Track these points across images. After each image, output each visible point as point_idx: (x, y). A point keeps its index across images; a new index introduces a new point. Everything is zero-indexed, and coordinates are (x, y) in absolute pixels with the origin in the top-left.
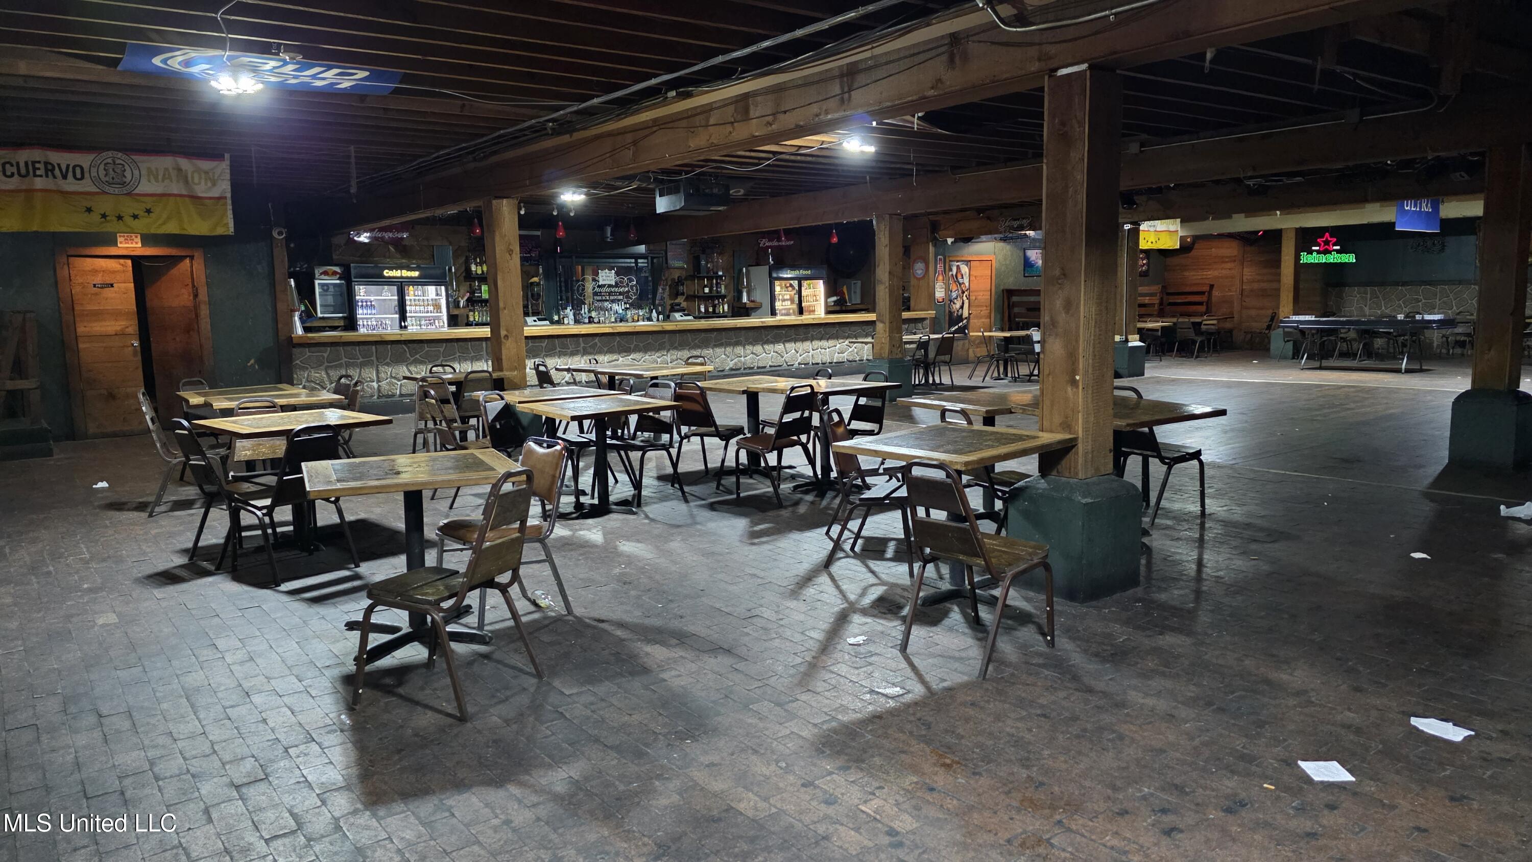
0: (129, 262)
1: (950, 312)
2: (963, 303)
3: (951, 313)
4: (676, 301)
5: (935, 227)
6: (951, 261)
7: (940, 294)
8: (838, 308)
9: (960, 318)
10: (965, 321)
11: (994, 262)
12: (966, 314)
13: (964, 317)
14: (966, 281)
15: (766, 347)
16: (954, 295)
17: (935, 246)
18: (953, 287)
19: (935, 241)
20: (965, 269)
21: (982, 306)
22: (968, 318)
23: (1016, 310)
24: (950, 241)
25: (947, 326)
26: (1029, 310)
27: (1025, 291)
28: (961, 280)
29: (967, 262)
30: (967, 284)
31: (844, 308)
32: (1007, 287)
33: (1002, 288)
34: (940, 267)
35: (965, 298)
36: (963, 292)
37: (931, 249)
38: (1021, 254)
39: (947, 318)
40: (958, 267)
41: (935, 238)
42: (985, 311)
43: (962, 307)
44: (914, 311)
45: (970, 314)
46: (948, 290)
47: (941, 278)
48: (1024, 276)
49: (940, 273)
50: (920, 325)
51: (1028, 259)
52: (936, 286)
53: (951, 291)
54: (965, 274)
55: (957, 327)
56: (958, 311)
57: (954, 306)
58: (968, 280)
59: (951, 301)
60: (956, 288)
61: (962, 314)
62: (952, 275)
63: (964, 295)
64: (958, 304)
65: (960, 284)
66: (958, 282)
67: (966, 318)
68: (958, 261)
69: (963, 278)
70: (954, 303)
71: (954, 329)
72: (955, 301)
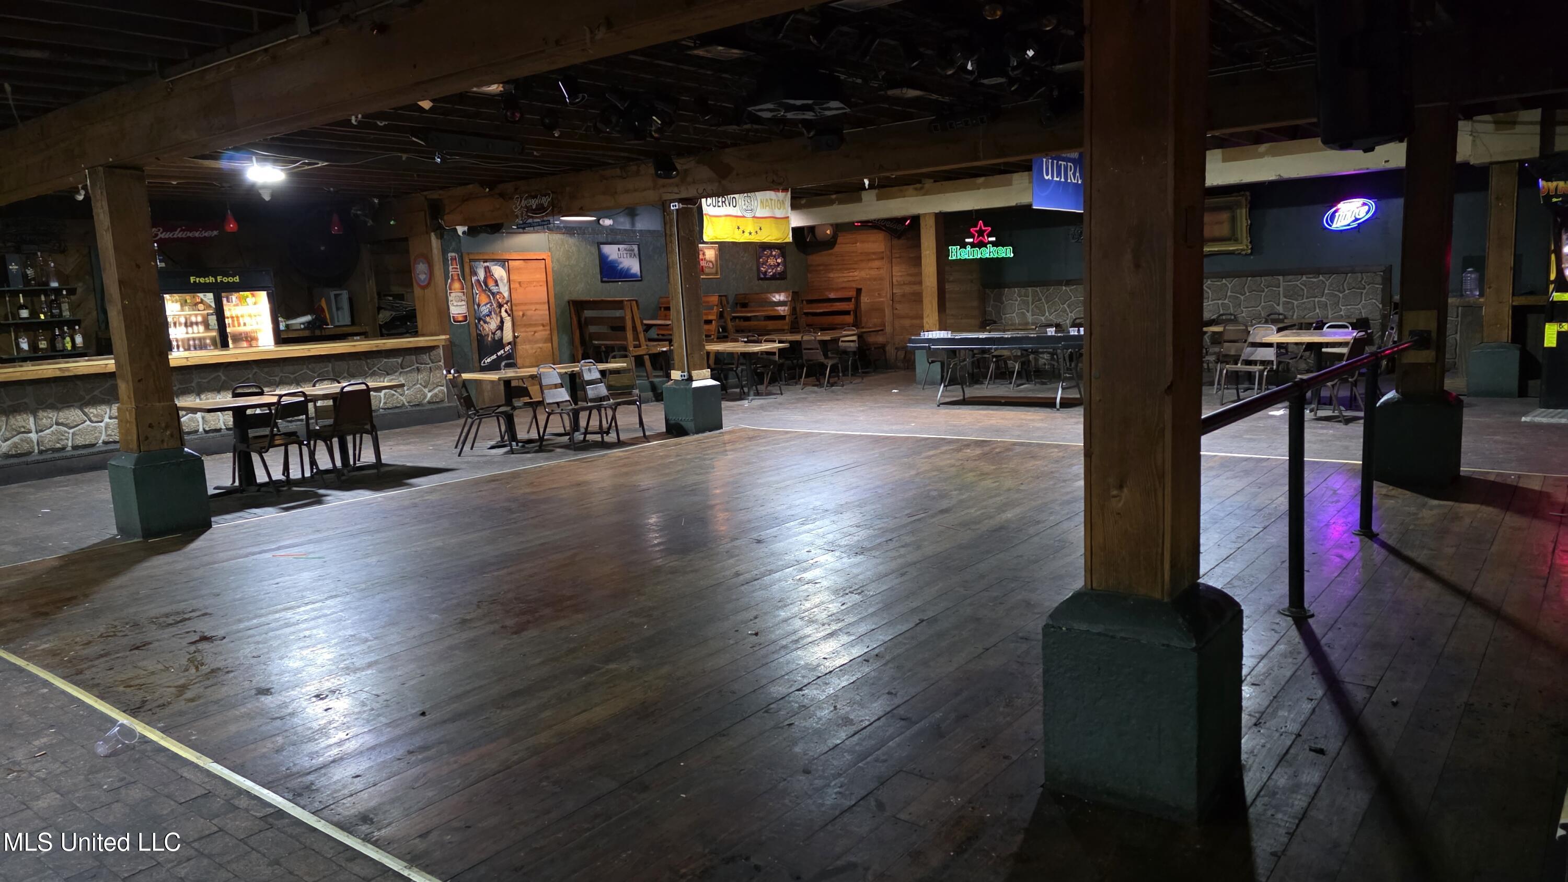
1: (478, 335)
2: (502, 322)
3: (481, 338)
5: (436, 210)
7: (457, 309)
8: (307, 333)
9: (499, 344)
10: (507, 348)
11: (549, 262)
12: (508, 335)
13: (505, 340)
14: (504, 290)
17: (441, 237)
18: (482, 298)
19: (440, 231)
22: (513, 344)
23: (592, 329)
24: (461, 230)
25: (476, 357)
26: (613, 328)
27: (594, 302)
28: (494, 289)
29: (503, 262)
30: (506, 294)
32: (575, 297)
33: (567, 298)
34: (454, 270)
35: (504, 314)
36: (500, 306)
37: (435, 242)
38: (594, 250)
39: (475, 344)
40: (487, 270)
41: (440, 227)
42: (543, 333)
43: (501, 327)
44: (423, 335)
45: (515, 337)
46: (471, 302)
47: (457, 285)
48: (602, 282)
49: (456, 278)
50: (425, 357)
51: (607, 257)
52: (450, 298)
53: (479, 305)
54: (502, 280)
55: (495, 357)
56: (494, 334)
57: (485, 326)
58: (507, 288)
59: (480, 320)
60: (487, 300)
61: (502, 338)
62: (478, 281)
63: (503, 310)
64: (493, 324)
65: (493, 294)
66: (490, 290)
67: (509, 343)
68: (485, 261)
69: (497, 285)
70: (485, 322)
71: (489, 360)
72: (488, 319)
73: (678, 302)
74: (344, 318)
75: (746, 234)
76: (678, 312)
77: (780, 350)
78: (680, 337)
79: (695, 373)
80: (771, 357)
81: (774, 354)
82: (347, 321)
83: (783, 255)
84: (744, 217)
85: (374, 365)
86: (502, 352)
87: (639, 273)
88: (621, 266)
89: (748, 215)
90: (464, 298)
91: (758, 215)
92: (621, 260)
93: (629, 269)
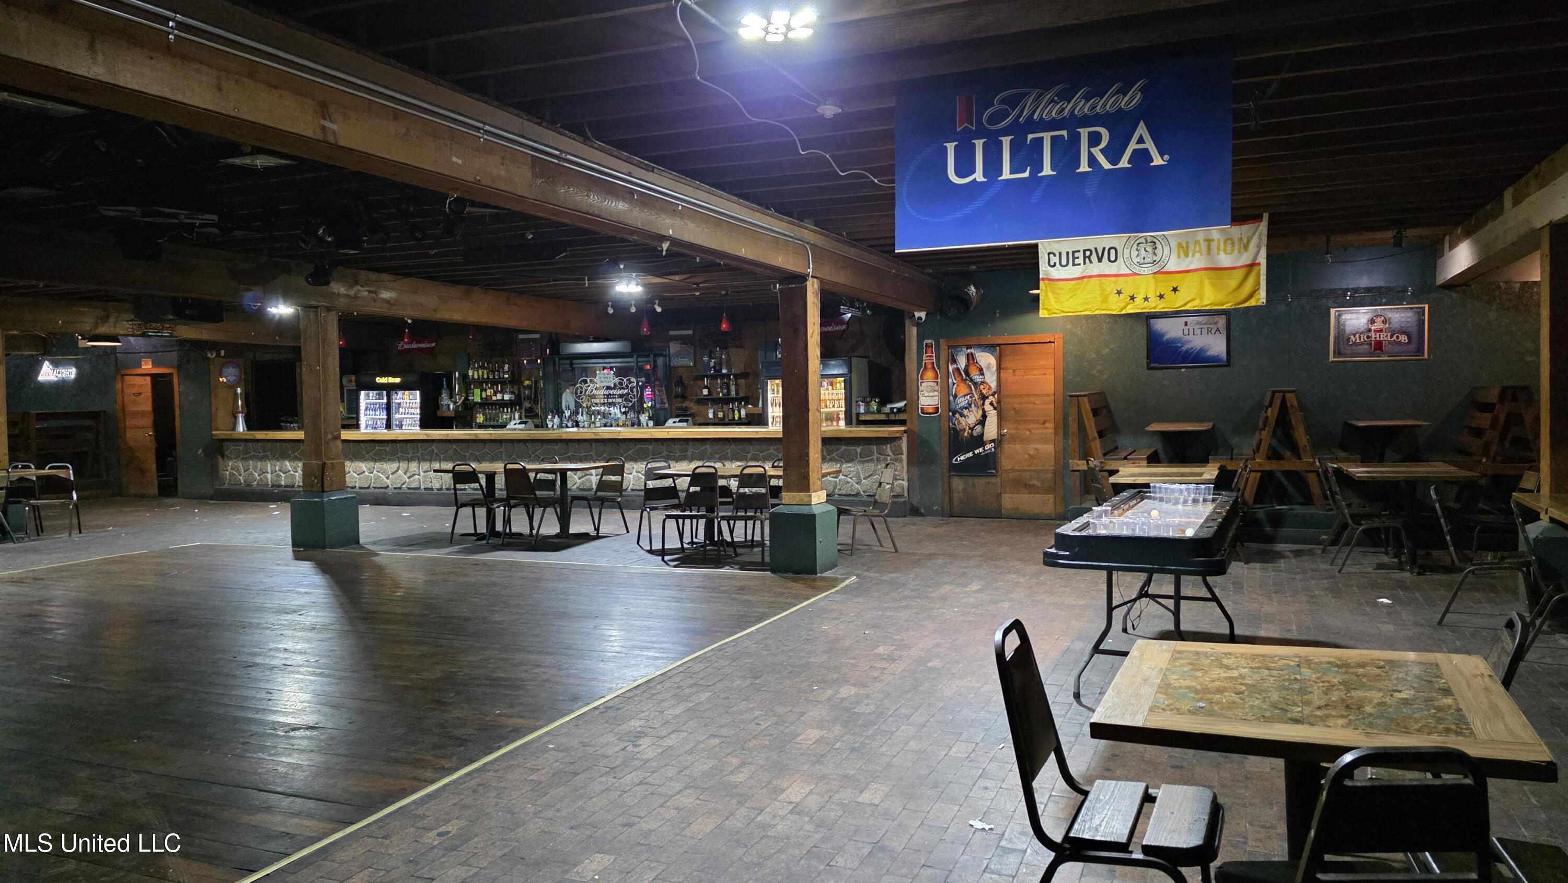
0: (149, 378)
1: (952, 429)
2: (984, 416)
3: (955, 434)
6: (955, 347)
7: (928, 399)
9: (979, 441)
10: (988, 447)
11: (1058, 345)
12: (991, 430)
13: (986, 438)
14: (991, 379)
16: (962, 402)
18: (959, 388)
20: (986, 359)
21: (1039, 423)
22: (999, 442)
25: (946, 453)
28: (978, 379)
29: (990, 347)
30: (993, 385)
34: (928, 358)
35: (987, 407)
36: (984, 398)
37: (910, 330)
39: (947, 439)
40: (971, 357)
42: (1042, 432)
43: (982, 422)
46: (947, 394)
47: (930, 374)
49: (930, 366)
51: (1162, 335)
52: (921, 388)
53: (955, 396)
54: (988, 368)
55: (970, 454)
56: (972, 429)
57: (962, 420)
58: (995, 377)
59: (954, 413)
60: (967, 391)
61: (982, 435)
62: (958, 369)
63: (987, 402)
64: (972, 417)
65: (975, 384)
66: (971, 380)
67: (993, 441)
68: (968, 347)
69: (983, 374)
70: (962, 415)
71: (962, 458)
72: (965, 412)
84: (1135, 274)
87: (1225, 358)
88: (1187, 346)
89: (1147, 270)
90: (938, 388)
92: (1191, 337)
93: (1202, 351)
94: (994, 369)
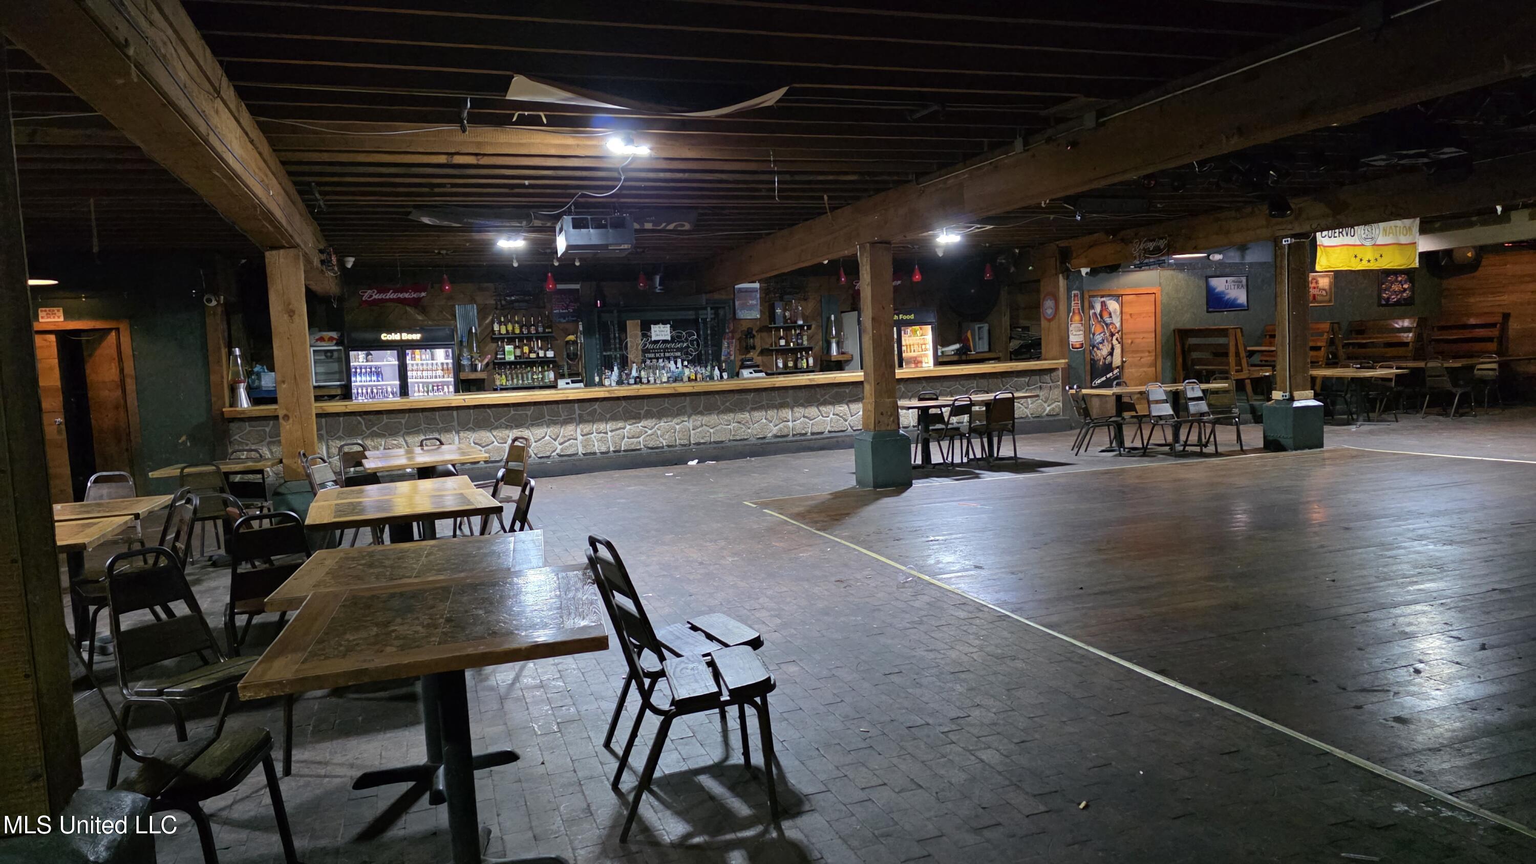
0: (53, 338)
1: (1091, 359)
2: (1113, 349)
3: (1093, 362)
4: (748, 356)
5: (1065, 256)
6: (1094, 296)
7: (1076, 337)
8: (955, 358)
9: (1109, 368)
10: (1116, 371)
11: (1158, 295)
12: (1117, 360)
13: (1114, 365)
14: (1117, 321)
15: (823, 409)
16: (1098, 338)
17: (1067, 278)
18: (1096, 328)
19: (1067, 273)
20: (1113, 305)
21: (1143, 352)
22: (1121, 368)
23: (1195, 355)
24: (1084, 271)
25: (1088, 378)
26: (1216, 354)
27: (1200, 330)
28: (1108, 320)
29: (1117, 297)
30: (1118, 325)
31: (964, 357)
32: (1180, 326)
33: (1172, 327)
34: (1075, 305)
35: (1115, 342)
36: (1112, 335)
37: (1062, 282)
38: (1202, 284)
39: (1088, 367)
40: (1103, 304)
41: (1068, 270)
42: (1148, 359)
43: (1111, 354)
44: (1046, 360)
45: (1123, 362)
46: (1088, 332)
47: (1077, 318)
48: (1208, 312)
49: (1077, 311)
50: (1047, 378)
51: (1215, 289)
52: (1070, 329)
53: (1094, 334)
54: (1115, 312)
55: (1104, 378)
56: (1105, 359)
57: (1098, 352)
58: (1119, 319)
59: (1093, 347)
60: (1102, 330)
61: (1111, 363)
62: (1095, 314)
63: (1114, 338)
64: (1105, 350)
65: (1107, 325)
66: (1104, 322)
67: (1118, 367)
68: (1102, 296)
69: (1111, 317)
70: (1098, 349)
71: (1099, 381)
72: (1101, 346)
73: (1284, 330)
74: (983, 346)
75: (1365, 262)
76: (1284, 337)
77: (1397, 375)
78: (1284, 360)
79: (1296, 394)
80: (1388, 384)
81: (1390, 380)
82: (986, 349)
83: (1411, 280)
84: (1363, 245)
85: (1007, 383)
86: (1111, 374)
87: (1245, 303)
88: (1227, 297)
89: (1368, 243)
90: (1082, 328)
91: (1378, 243)
92: (1229, 291)
93: (1235, 300)
94: (1118, 313)
